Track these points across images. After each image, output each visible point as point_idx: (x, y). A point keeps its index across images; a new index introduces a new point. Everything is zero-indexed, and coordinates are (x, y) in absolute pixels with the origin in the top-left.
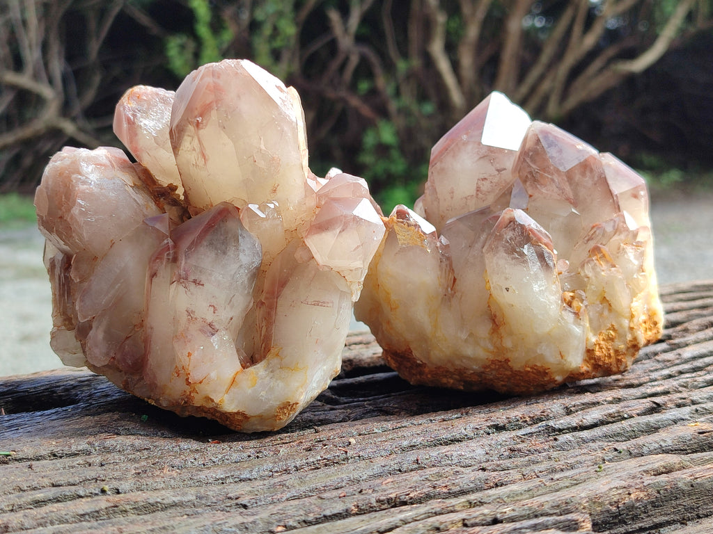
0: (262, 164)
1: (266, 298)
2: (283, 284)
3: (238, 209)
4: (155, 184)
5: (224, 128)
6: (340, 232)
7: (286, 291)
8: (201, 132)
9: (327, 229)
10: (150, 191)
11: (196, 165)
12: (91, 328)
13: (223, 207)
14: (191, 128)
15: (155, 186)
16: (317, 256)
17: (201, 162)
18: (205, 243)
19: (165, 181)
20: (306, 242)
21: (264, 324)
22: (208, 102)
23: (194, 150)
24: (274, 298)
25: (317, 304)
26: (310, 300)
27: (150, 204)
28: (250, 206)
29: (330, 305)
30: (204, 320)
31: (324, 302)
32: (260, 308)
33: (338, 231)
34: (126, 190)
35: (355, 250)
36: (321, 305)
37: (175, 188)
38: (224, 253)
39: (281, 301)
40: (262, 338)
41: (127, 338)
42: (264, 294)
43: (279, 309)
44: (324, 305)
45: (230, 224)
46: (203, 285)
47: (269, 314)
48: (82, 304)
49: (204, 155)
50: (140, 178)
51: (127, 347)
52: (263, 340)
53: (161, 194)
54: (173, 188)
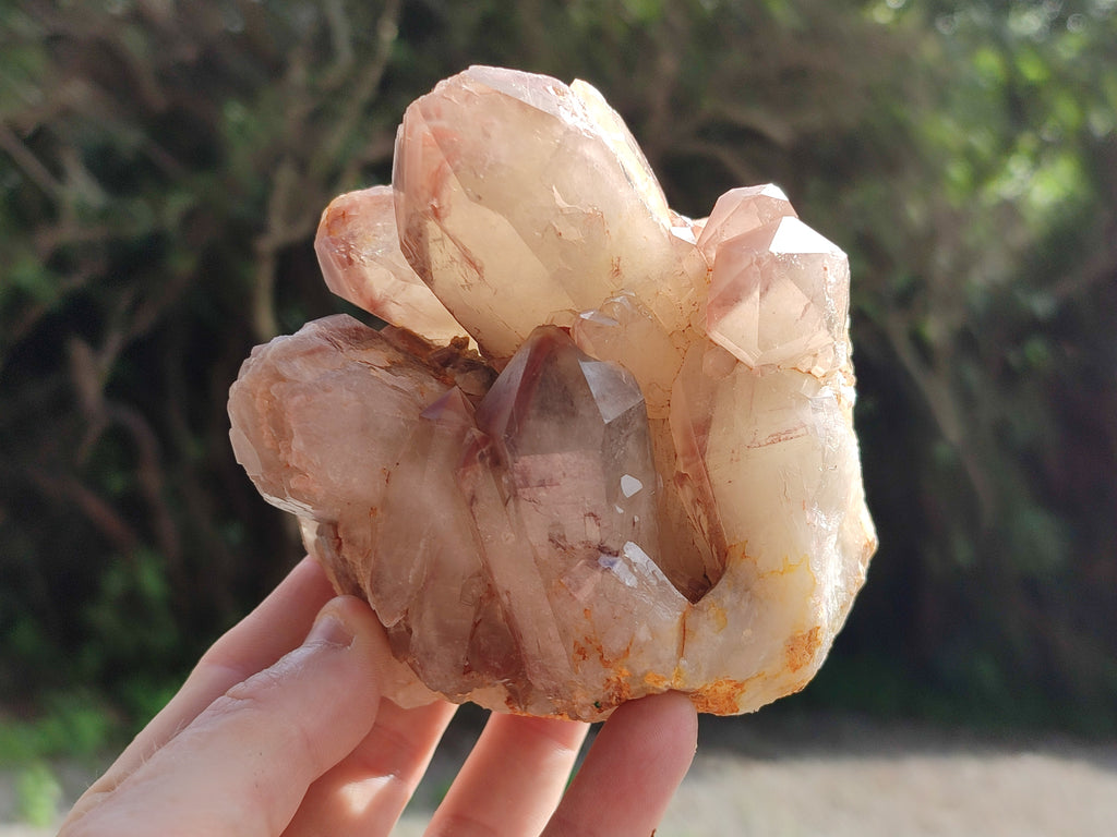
0: (572, 234)
1: (687, 465)
2: (703, 427)
3: (566, 330)
4: (431, 349)
5: (480, 198)
6: (761, 295)
7: (715, 438)
8: (448, 224)
9: (738, 300)
10: (423, 364)
11: (470, 286)
12: (410, 631)
13: (538, 337)
14: (432, 227)
15: (430, 353)
16: (742, 355)
17: (473, 276)
18: (533, 412)
19: (445, 337)
20: (714, 339)
21: (700, 511)
22: (435, 167)
23: (453, 260)
24: (698, 459)
25: (777, 439)
26: (763, 437)
27: (428, 384)
28: (582, 316)
29: (800, 432)
30: (587, 545)
31: (788, 432)
32: (681, 486)
33: (757, 294)
34: (373, 377)
35: (803, 315)
36: (786, 439)
37: (465, 342)
38: (574, 414)
39: (712, 460)
40: (707, 536)
41: (476, 625)
42: (680, 459)
43: (714, 474)
44: (791, 435)
45: (564, 361)
46: (558, 484)
47: (701, 490)
48: (378, 596)
49: (472, 263)
50: (397, 349)
51: (482, 640)
52: (711, 541)
53: (444, 362)
54: (460, 344)
